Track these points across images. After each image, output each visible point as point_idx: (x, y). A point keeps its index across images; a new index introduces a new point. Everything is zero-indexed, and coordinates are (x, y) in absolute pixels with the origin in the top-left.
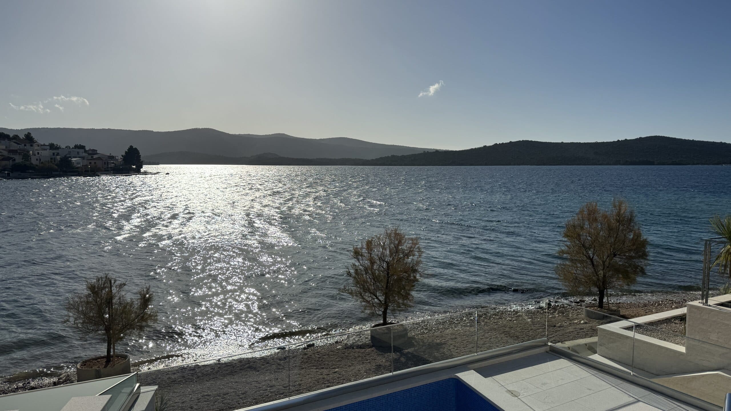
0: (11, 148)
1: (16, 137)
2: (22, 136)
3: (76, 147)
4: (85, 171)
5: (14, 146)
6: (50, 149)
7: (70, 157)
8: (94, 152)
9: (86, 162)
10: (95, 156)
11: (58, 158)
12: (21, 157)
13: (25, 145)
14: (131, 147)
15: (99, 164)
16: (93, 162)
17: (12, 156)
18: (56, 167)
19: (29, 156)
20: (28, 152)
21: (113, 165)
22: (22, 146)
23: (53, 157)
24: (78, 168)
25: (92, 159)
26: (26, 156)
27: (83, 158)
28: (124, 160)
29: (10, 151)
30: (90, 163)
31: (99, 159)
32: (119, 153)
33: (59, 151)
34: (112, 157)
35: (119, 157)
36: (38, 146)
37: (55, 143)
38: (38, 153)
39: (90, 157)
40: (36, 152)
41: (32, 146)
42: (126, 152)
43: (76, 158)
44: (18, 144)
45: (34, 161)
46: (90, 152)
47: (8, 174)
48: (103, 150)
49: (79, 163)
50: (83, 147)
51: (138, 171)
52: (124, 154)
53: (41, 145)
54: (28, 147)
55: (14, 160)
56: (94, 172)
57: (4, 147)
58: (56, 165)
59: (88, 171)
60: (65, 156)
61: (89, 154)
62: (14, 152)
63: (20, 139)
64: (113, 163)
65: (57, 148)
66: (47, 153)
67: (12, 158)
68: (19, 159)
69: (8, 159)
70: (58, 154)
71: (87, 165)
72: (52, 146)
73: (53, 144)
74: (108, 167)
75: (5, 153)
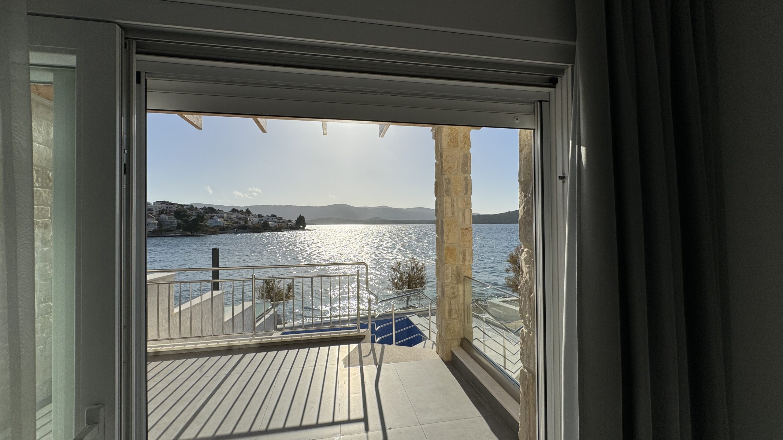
0: (239, 217)
1: (241, 211)
2: (244, 210)
3: (272, 216)
5: (241, 216)
7: (268, 221)
8: (281, 218)
9: (276, 224)
10: (281, 221)
11: (262, 221)
12: (243, 221)
14: (300, 215)
15: (283, 225)
16: (280, 224)
17: (239, 221)
18: (261, 227)
19: (247, 221)
20: (247, 219)
21: (290, 226)
22: (244, 216)
23: (260, 221)
24: (272, 227)
25: (280, 222)
26: (246, 221)
27: (275, 222)
28: (296, 222)
29: (238, 219)
30: (279, 224)
31: (283, 222)
32: (294, 219)
33: (263, 218)
34: (290, 221)
35: (294, 221)
36: (252, 215)
37: (261, 214)
38: (252, 219)
39: (278, 221)
40: (251, 219)
41: (249, 215)
42: (297, 218)
43: (271, 221)
44: (242, 214)
45: (250, 224)
46: (279, 218)
47: (237, 231)
48: (286, 218)
49: (272, 225)
50: (275, 216)
51: (303, 229)
53: (254, 215)
54: (247, 216)
55: (240, 223)
56: (280, 229)
57: (235, 216)
58: (261, 226)
59: (277, 229)
60: (266, 221)
61: (278, 220)
62: (240, 219)
63: (243, 212)
64: (290, 224)
65: (262, 216)
66: (256, 219)
67: (238, 222)
68: (242, 223)
69: (237, 223)
70: (262, 220)
71: (277, 226)
72: (259, 216)
74: (288, 227)
75: (236, 220)
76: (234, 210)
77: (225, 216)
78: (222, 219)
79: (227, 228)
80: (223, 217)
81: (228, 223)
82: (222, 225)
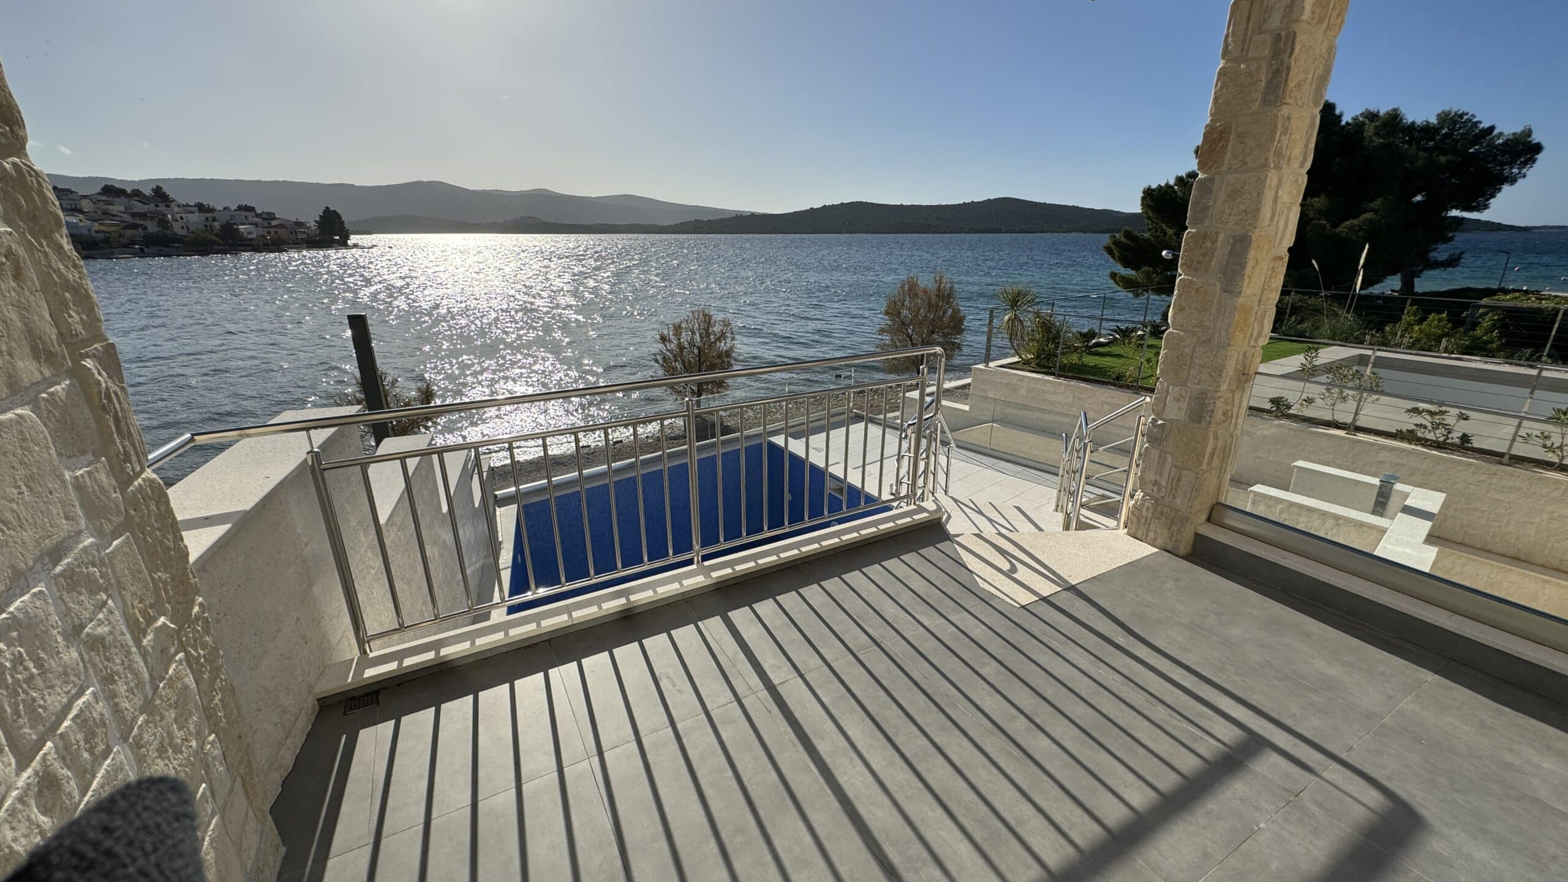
0: (135, 210)
1: (137, 194)
2: (147, 191)
3: (240, 208)
4: (264, 245)
5: (139, 208)
6: (200, 211)
7: (235, 224)
8: (270, 216)
9: (261, 231)
10: (274, 223)
11: (217, 225)
12: (155, 223)
13: (157, 206)
14: (327, 208)
15: (283, 233)
16: (272, 231)
17: (139, 222)
18: (216, 239)
19: (168, 222)
20: (165, 216)
21: (304, 236)
22: (152, 207)
23: (208, 223)
24: (251, 240)
25: (270, 226)
26: (163, 223)
27: (256, 225)
28: (319, 227)
29: (134, 215)
30: (269, 233)
31: (281, 226)
32: (311, 218)
33: (215, 215)
34: (300, 224)
35: (312, 224)
36: (179, 206)
37: (205, 203)
38: (182, 218)
39: (265, 223)
40: (178, 217)
41: (168, 206)
42: (321, 217)
43: (244, 224)
44: (145, 204)
45: (178, 230)
46: (265, 216)
47: (142, 250)
48: (285, 213)
49: (251, 233)
50: (251, 209)
51: (343, 244)
52: (318, 219)
53: (184, 206)
54: (162, 208)
55: (146, 228)
56: (277, 245)
57: (122, 209)
58: (216, 235)
59: (268, 245)
60: (227, 222)
61: (264, 219)
62: (143, 216)
63: (145, 196)
64: (304, 232)
65: (211, 210)
66: (196, 218)
67: (141, 225)
68: (152, 228)
69: (135, 227)
70: (214, 219)
71: (263, 236)
72: (201, 207)
73: (202, 204)
74: (297, 239)
75: (127, 218)
76: (111, 191)
77: (86, 205)
78: (81, 216)
79: (107, 241)
80: (81, 211)
81: (102, 228)
82: (87, 232)
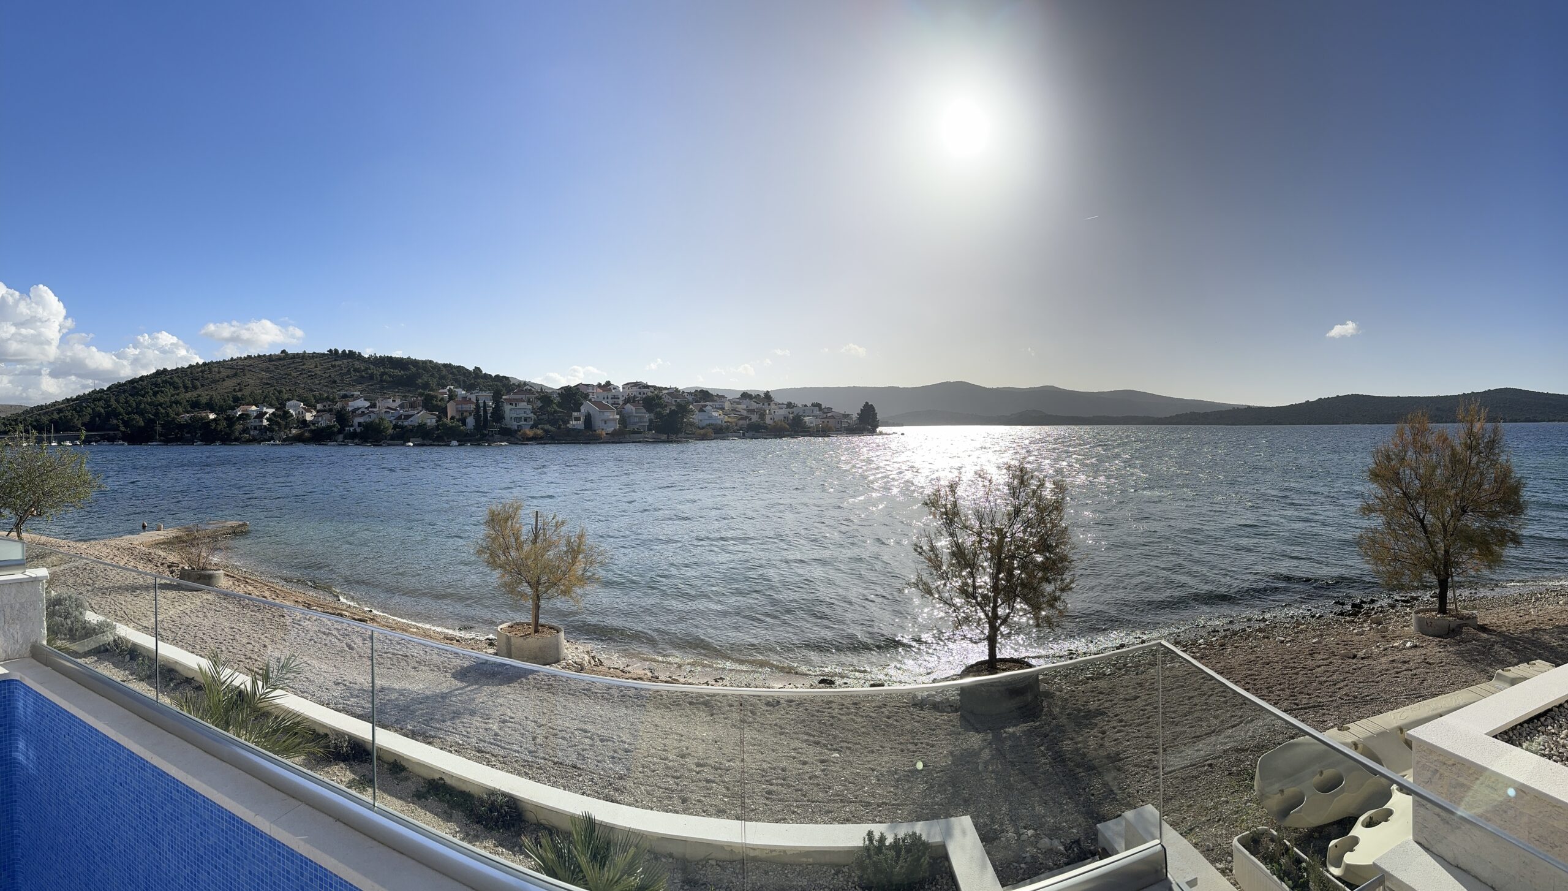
0: (750, 408)
2: (762, 395)
3: (813, 405)
4: (817, 431)
5: (753, 405)
6: (787, 408)
7: (804, 416)
8: (829, 409)
9: (819, 421)
10: (829, 415)
11: (792, 417)
12: (758, 416)
13: (763, 404)
14: (867, 403)
15: (832, 423)
16: (826, 421)
17: (749, 416)
18: (788, 426)
19: (764, 415)
20: (765, 411)
21: (847, 425)
22: (760, 406)
23: (787, 416)
24: (809, 427)
25: (827, 417)
26: (762, 416)
27: (816, 417)
28: (859, 418)
29: (748, 411)
30: (823, 422)
31: (833, 417)
32: (854, 411)
33: (794, 410)
34: (846, 416)
35: (855, 416)
36: (776, 405)
37: (794, 403)
38: (775, 412)
39: (824, 416)
40: (772, 411)
41: (769, 405)
42: (861, 410)
43: (808, 416)
44: (758, 404)
45: (768, 421)
46: (826, 410)
47: (743, 434)
48: (838, 409)
49: (812, 423)
50: (819, 405)
51: (873, 432)
52: (860, 412)
53: (779, 404)
54: (765, 406)
55: (751, 419)
56: (823, 432)
57: (745, 407)
58: (788, 424)
59: (819, 431)
60: (799, 415)
61: (824, 413)
62: (752, 411)
63: (761, 398)
64: (847, 422)
65: (795, 406)
66: (783, 412)
67: (748, 418)
68: (755, 418)
69: (743, 418)
70: (793, 413)
71: (818, 425)
72: (789, 406)
73: (791, 403)
74: (841, 427)
75: (744, 413)
76: (745, 395)
77: (727, 405)
78: (721, 412)
79: (727, 428)
80: (722, 409)
81: (729, 420)
82: (720, 422)
